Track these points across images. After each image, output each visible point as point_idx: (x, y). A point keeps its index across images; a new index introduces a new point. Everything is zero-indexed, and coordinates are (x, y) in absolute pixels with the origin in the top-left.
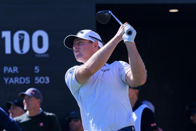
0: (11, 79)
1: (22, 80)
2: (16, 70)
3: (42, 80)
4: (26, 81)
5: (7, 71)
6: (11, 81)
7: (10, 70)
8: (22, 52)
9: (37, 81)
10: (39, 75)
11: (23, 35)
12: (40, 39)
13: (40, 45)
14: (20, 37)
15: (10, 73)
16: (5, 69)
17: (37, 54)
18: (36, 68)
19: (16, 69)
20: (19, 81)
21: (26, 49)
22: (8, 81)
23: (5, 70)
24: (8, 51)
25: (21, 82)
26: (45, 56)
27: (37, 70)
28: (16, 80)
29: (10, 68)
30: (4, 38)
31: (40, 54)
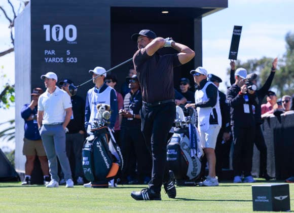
0: (50, 59)
1: (58, 60)
3: (72, 60)
4: (60, 60)
5: (47, 53)
7: (49, 53)
8: (58, 40)
9: (68, 61)
10: (70, 56)
11: (59, 28)
12: (71, 30)
13: (71, 36)
14: (56, 30)
16: (46, 52)
17: (69, 41)
18: (68, 51)
19: (53, 52)
21: (61, 38)
22: (48, 60)
23: (46, 53)
24: (48, 39)
25: (57, 61)
27: (68, 53)
28: (54, 60)
29: (49, 51)
30: (45, 30)
31: (71, 42)
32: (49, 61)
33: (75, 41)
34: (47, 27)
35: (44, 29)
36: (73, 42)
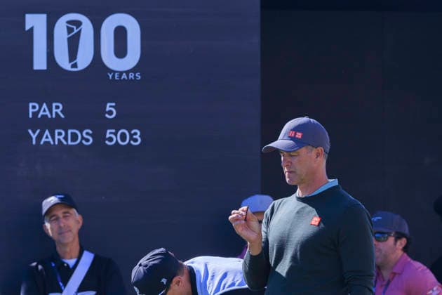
0: (47, 132)
1: (74, 137)
2: (59, 111)
3: (123, 137)
4: (83, 138)
5: (35, 114)
6: (47, 137)
7: (44, 111)
8: (75, 66)
9: (111, 139)
10: (116, 124)
11: (78, 24)
12: (120, 33)
13: (121, 51)
14: (70, 30)
15: (44, 117)
16: (32, 108)
18: (109, 107)
19: (58, 109)
20: (66, 138)
21: (84, 59)
22: (39, 137)
23: (31, 110)
24: (40, 63)
25: (70, 143)
27: (110, 113)
28: (60, 135)
29: (45, 106)
30: (32, 29)
31: (121, 73)
32: (44, 139)
33: (134, 70)
34: (36, 22)
35: (27, 27)
36: (127, 72)
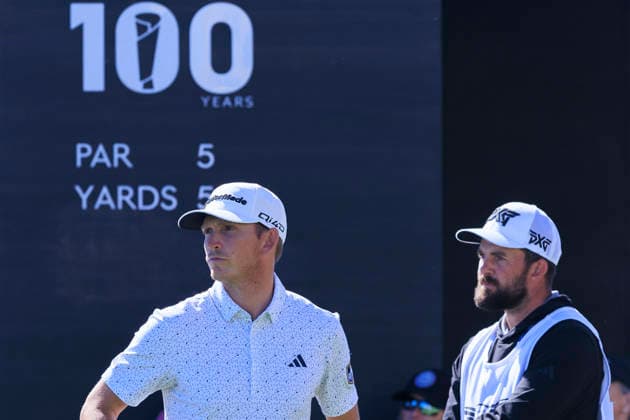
0: (105, 191)
1: (148, 198)
2: (124, 156)
4: (162, 199)
5: (87, 161)
6: (104, 198)
7: (100, 156)
8: (149, 85)
10: (213, 178)
11: (154, 19)
12: (221, 35)
13: (221, 61)
14: (141, 29)
15: (101, 166)
16: (81, 151)
17: (211, 95)
18: (203, 150)
19: (122, 154)
20: (135, 199)
21: (164, 75)
22: (93, 198)
23: (79, 156)
24: (93, 80)
25: (141, 206)
26: (238, 102)
27: (205, 160)
28: (125, 196)
29: (101, 149)
30: (80, 28)
31: (222, 97)
32: (100, 202)
33: (243, 92)
34: (87, 16)
35: (74, 24)
36: (232, 96)
